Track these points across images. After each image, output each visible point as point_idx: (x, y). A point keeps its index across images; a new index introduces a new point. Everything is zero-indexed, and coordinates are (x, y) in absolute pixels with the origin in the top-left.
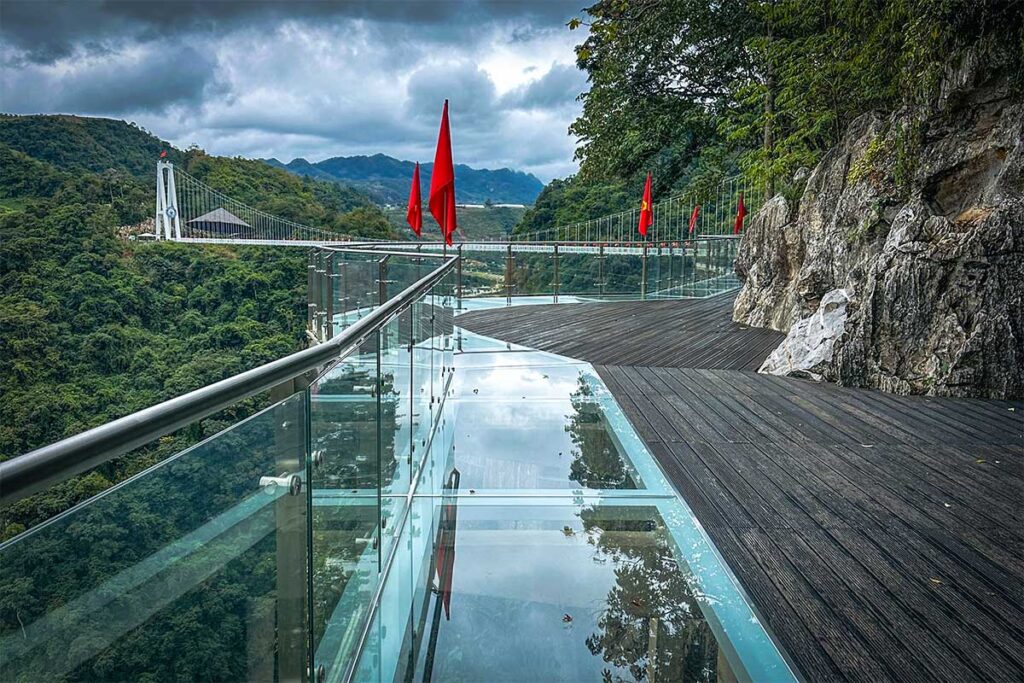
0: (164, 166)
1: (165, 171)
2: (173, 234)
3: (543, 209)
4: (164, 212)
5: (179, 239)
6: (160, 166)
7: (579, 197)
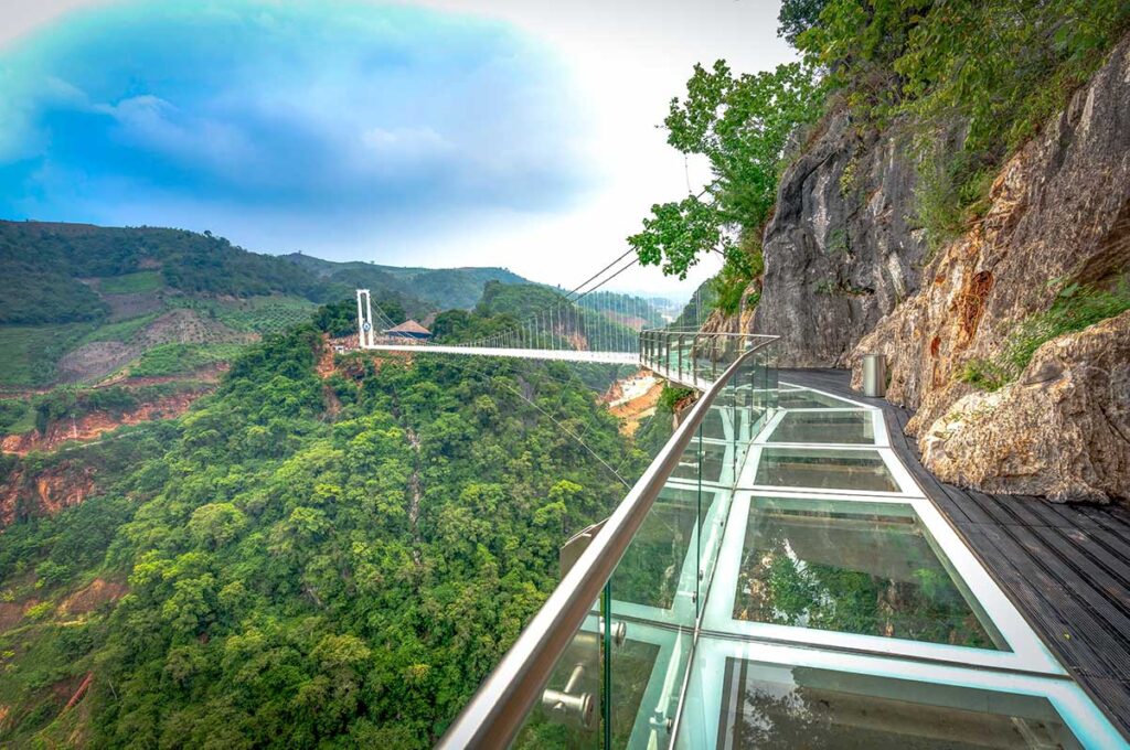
1: (363, 295)
2: (367, 343)
5: (372, 346)
6: (359, 292)
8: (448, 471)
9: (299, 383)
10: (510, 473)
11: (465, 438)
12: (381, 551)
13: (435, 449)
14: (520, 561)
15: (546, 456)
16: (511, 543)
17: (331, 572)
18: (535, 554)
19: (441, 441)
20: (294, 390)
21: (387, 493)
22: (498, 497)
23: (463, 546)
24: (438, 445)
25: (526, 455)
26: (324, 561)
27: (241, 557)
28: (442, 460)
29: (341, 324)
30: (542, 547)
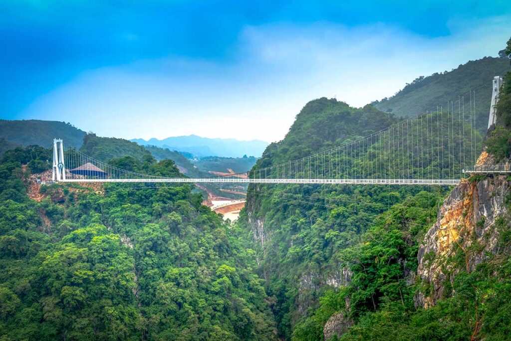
0: (58, 141)
1: (58, 144)
2: (62, 178)
3: (266, 158)
4: (56, 166)
5: (65, 180)
6: (55, 141)
7: (285, 151)
8: (156, 260)
9: (23, 205)
10: (193, 261)
11: (164, 239)
12: (123, 313)
13: (148, 246)
14: (208, 314)
15: (212, 250)
16: (202, 303)
17: (90, 329)
18: (215, 310)
19: (151, 241)
20: (21, 210)
21: (125, 274)
22: (191, 275)
23: (174, 306)
24: (150, 243)
25: (202, 250)
26: (85, 321)
27: (20, 324)
28: (152, 253)
29: (39, 163)
30: (218, 305)
